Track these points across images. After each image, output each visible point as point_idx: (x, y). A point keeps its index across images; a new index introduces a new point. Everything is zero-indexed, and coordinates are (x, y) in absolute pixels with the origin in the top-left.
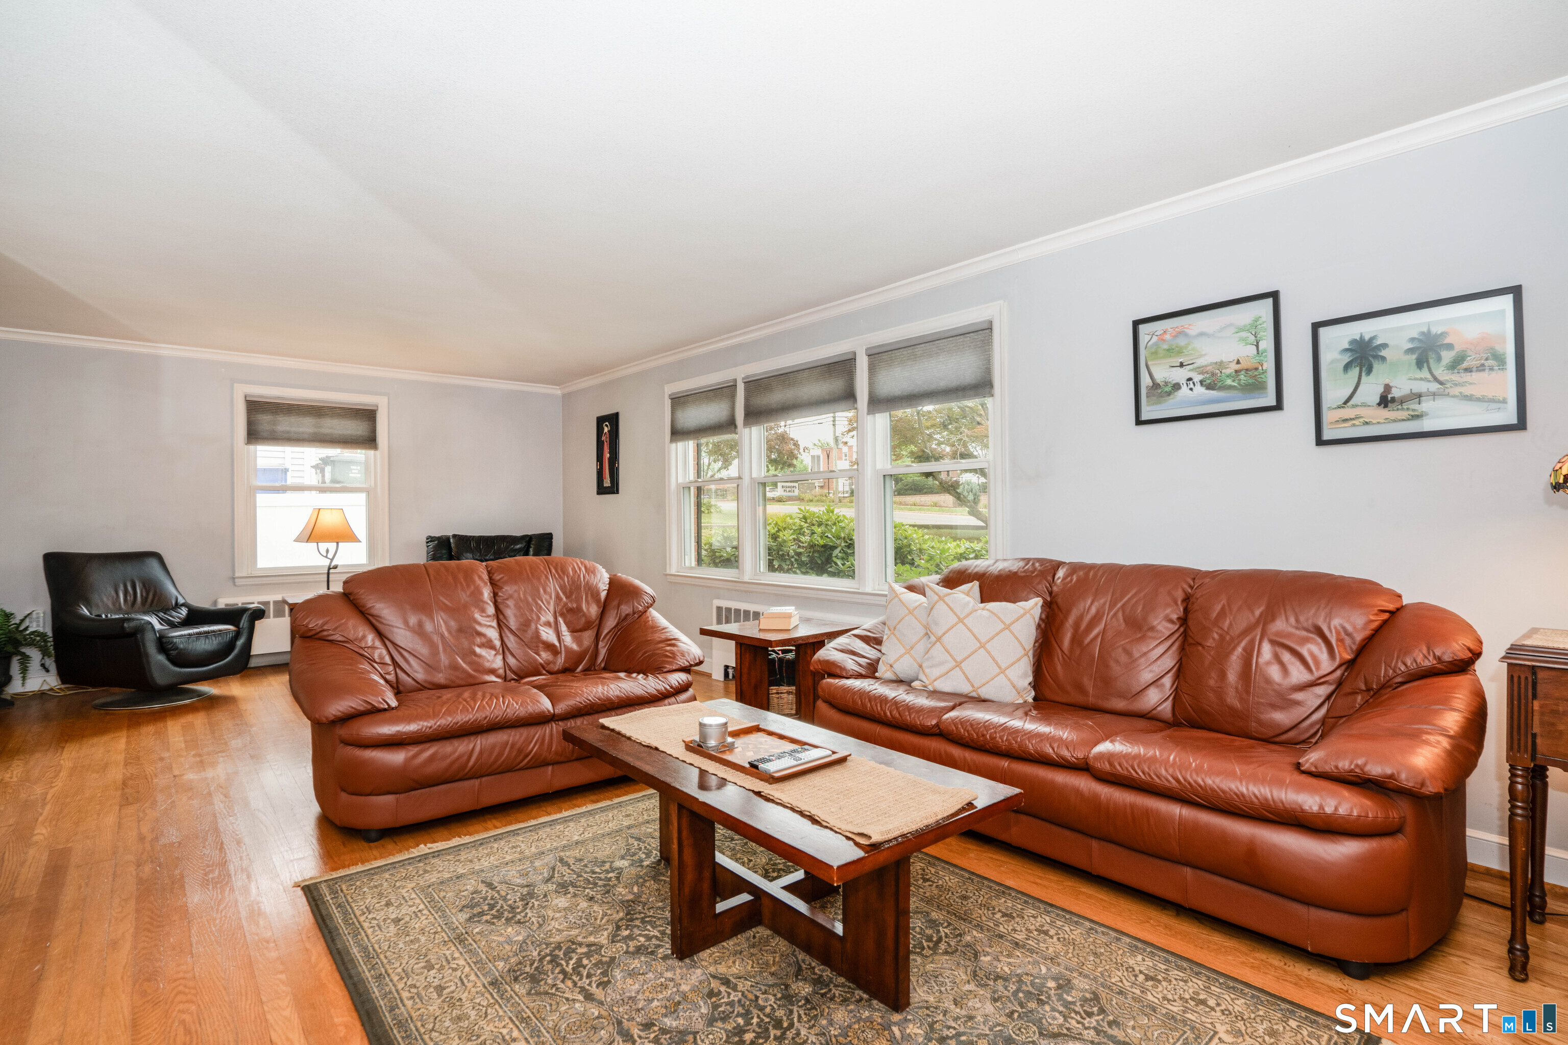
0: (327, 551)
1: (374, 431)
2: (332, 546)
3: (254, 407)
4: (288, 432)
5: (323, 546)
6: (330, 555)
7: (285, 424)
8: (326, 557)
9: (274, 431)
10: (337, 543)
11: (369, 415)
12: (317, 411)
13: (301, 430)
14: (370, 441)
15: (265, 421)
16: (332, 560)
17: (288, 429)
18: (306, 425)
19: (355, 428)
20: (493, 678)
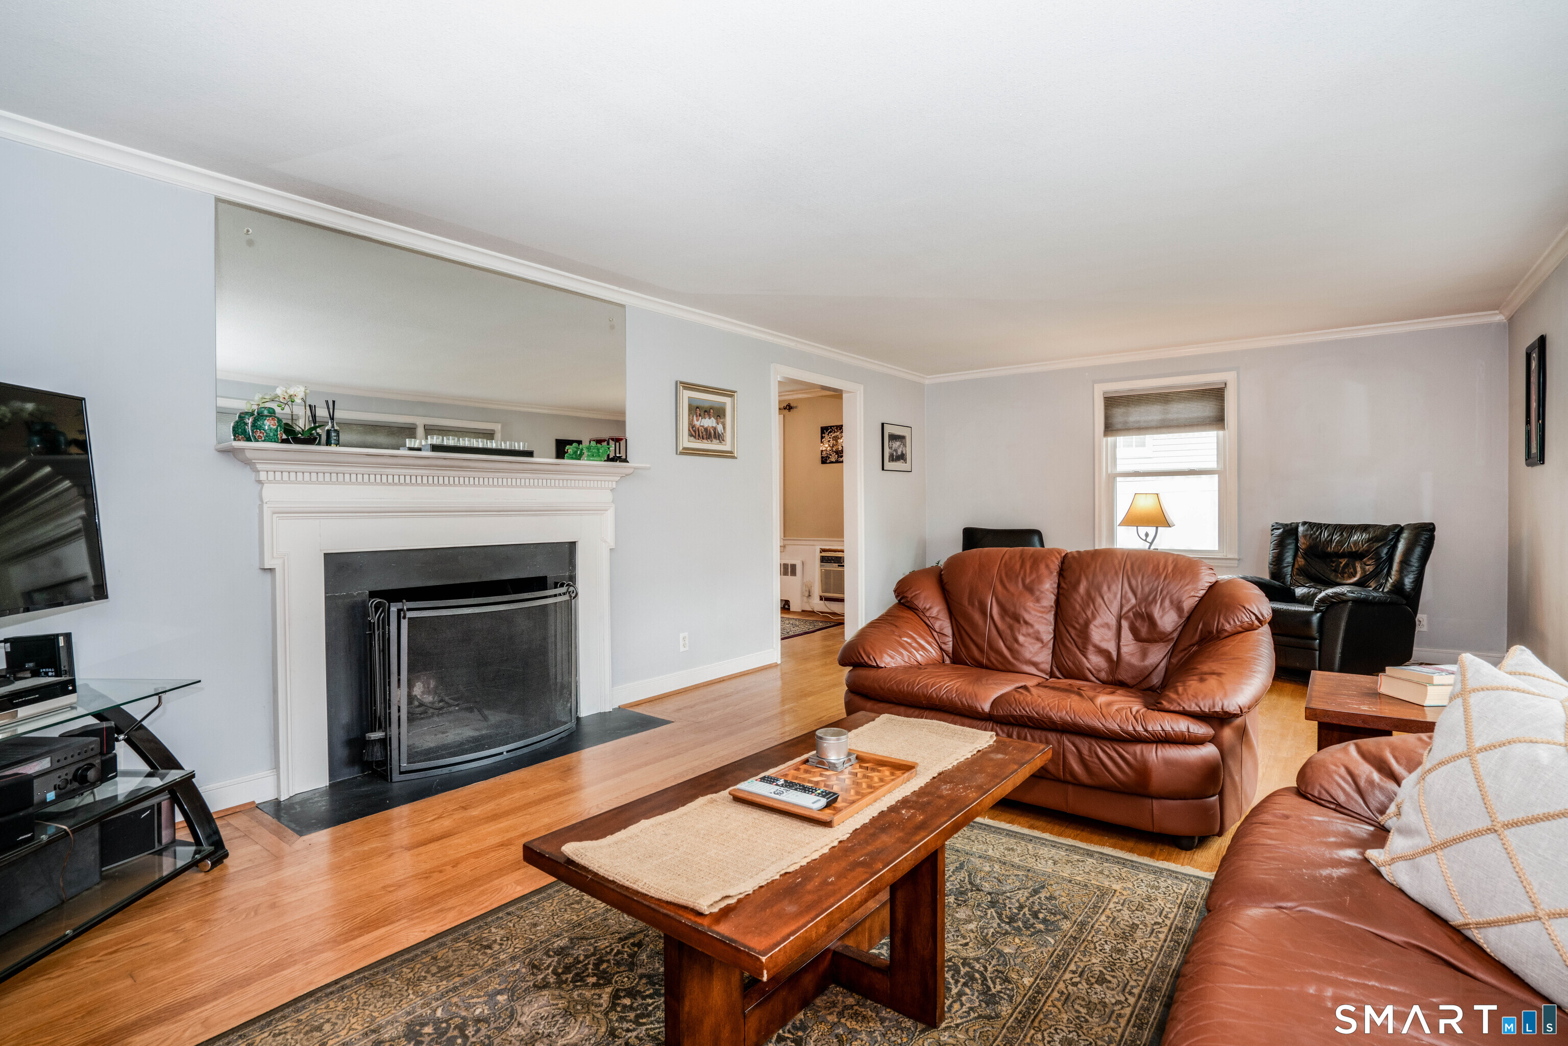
0: (1147, 535)
1: (1222, 410)
2: (1151, 530)
3: (1111, 402)
4: (1138, 422)
5: (1143, 530)
6: (1150, 539)
7: (1137, 414)
8: (1145, 540)
9: (1126, 423)
10: (1157, 528)
11: (1217, 394)
12: (1164, 397)
13: (1150, 418)
14: (1219, 421)
15: (1119, 414)
16: (1151, 544)
17: (1138, 418)
18: (1153, 413)
19: (1205, 409)
20: (1033, 670)
